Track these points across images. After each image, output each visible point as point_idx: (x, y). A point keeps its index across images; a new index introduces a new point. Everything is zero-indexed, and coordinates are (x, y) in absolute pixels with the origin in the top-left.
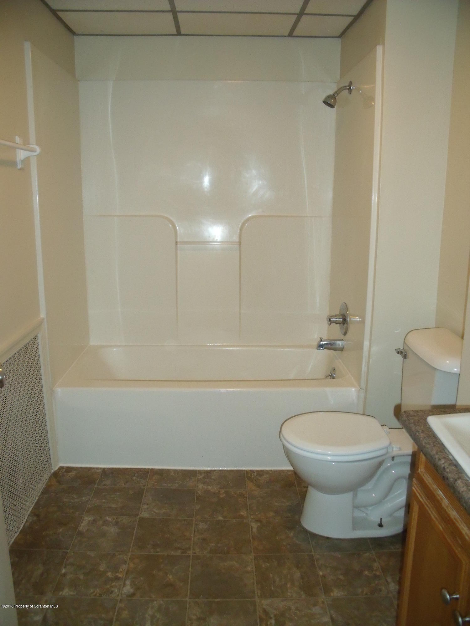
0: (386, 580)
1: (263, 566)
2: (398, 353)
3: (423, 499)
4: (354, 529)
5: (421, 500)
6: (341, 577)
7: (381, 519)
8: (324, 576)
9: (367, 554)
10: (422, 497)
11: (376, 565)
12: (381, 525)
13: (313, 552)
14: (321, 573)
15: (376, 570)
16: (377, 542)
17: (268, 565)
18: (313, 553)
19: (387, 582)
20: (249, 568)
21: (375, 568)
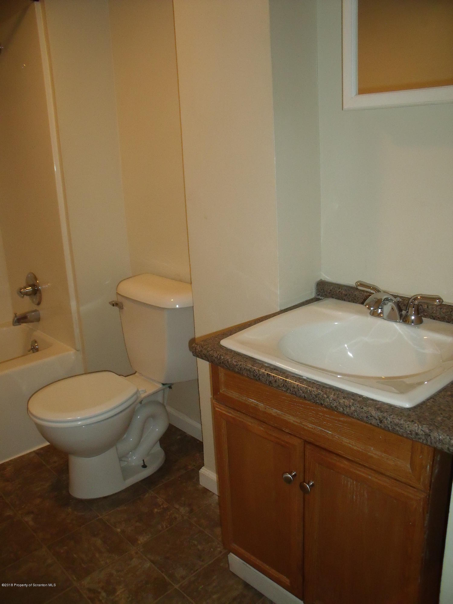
0: (175, 508)
1: (62, 551)
2: (113, 305)
3: (232, 414)
4: (125, 479)
5: (230, 415)
6: (138, 524)
7: (143, 460)
8: (123, 532)
9: (147, 495)
10: (230, 413)
11: (160, 500)
12: (144, 466)
13: (100, 515)
14: (119, 530)
15: (162, 504)
16: (149, 482)
17: (66, 548)
18: (100, 517)
19: (176, 509)
20: (49, 561)
21: (161, 503)
